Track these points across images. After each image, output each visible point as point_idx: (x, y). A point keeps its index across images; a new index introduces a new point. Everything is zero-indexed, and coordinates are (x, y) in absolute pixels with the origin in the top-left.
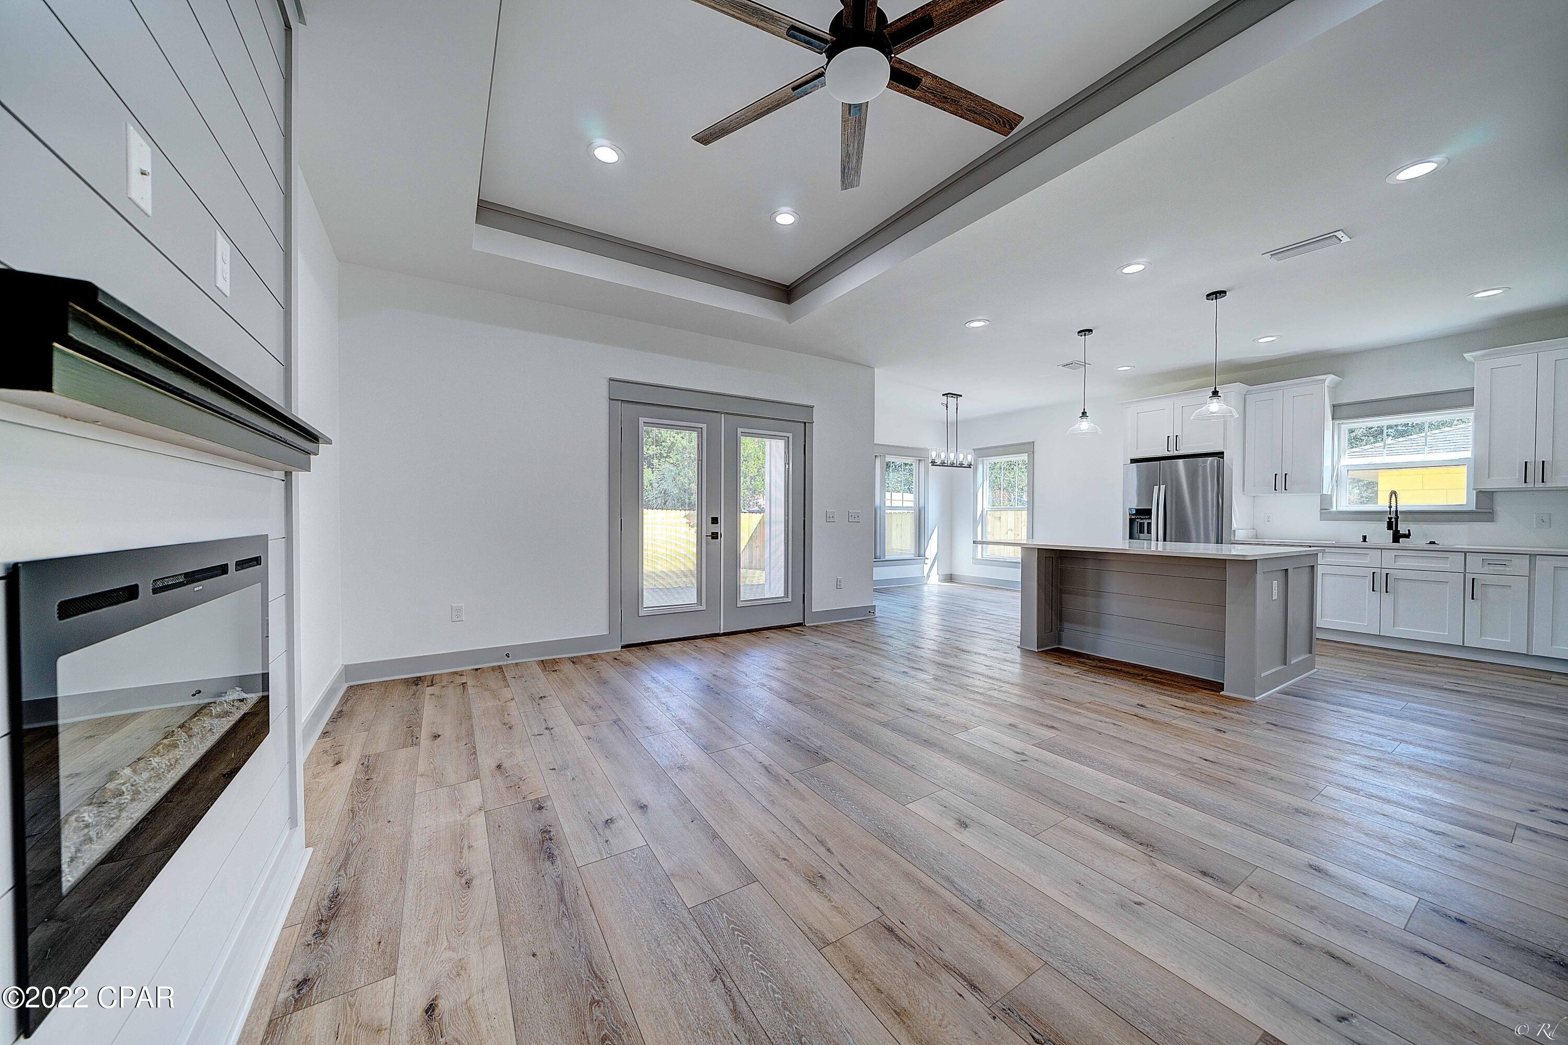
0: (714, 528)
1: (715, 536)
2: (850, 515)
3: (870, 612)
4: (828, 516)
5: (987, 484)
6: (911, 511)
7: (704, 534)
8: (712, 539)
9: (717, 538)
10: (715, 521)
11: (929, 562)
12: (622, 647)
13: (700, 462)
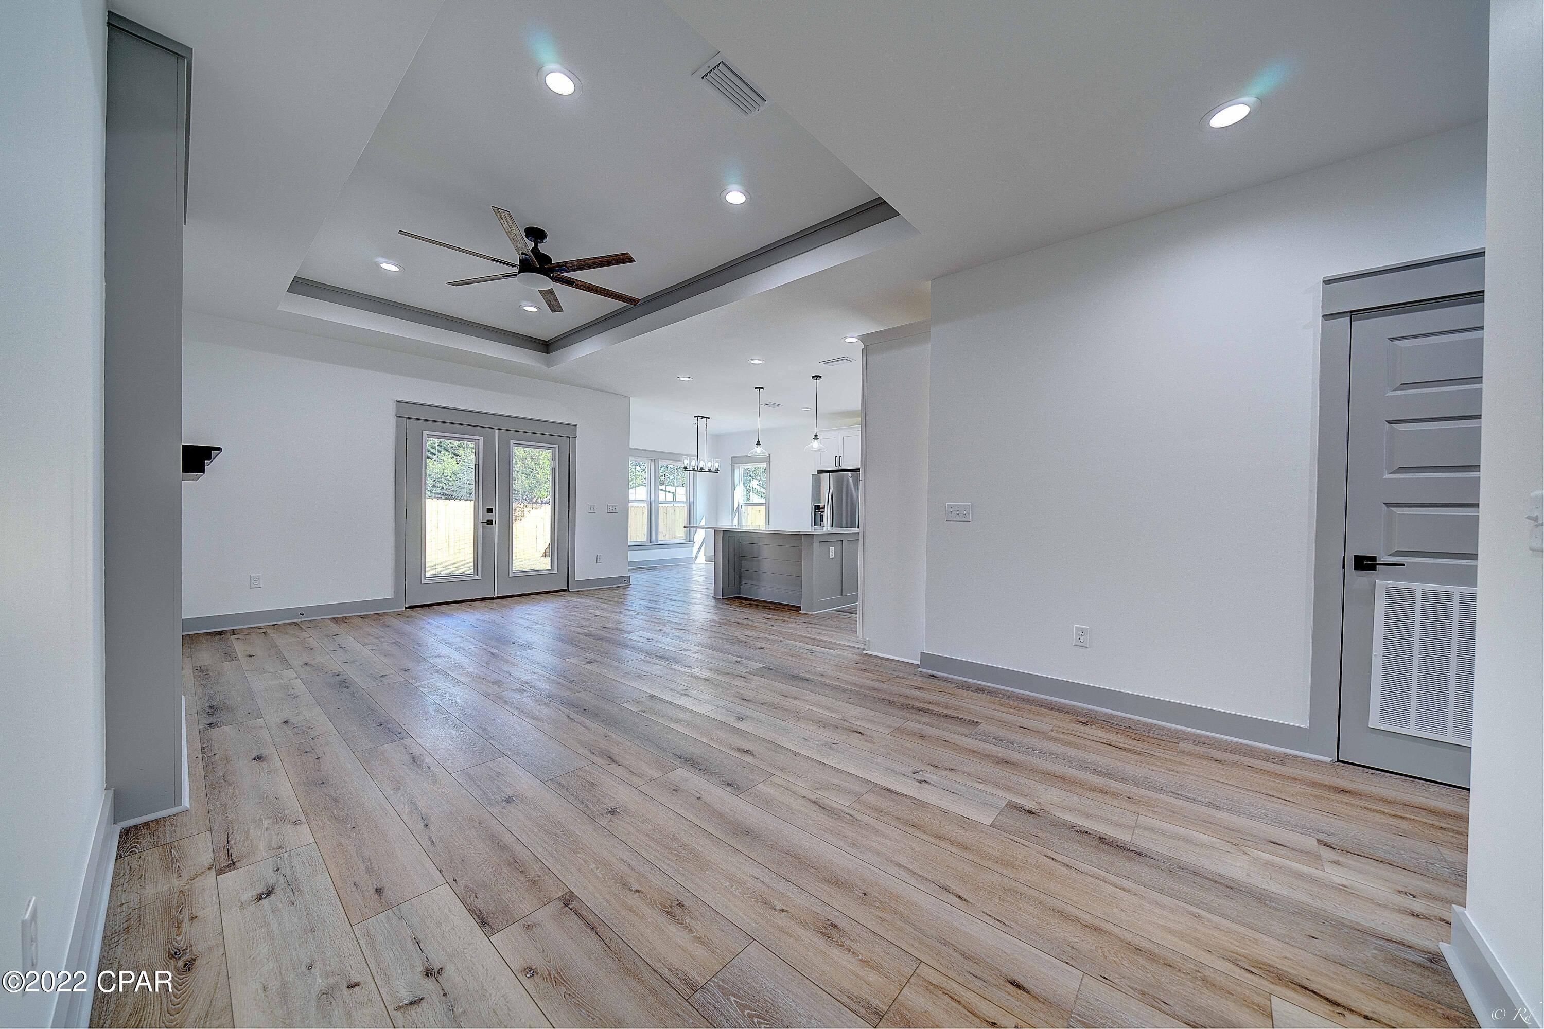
0: (489, 517)
1: (490, 522)
2: (609, 507)
3: (625, 581)
4: (589, 508)
5: (741, 484)
6: (683, 505)
7: (480, 521)
8: (487, 524)
9: (492, 524)
10: (490, 511)
11: (697, 546)
12: (406, 608)
13: (477, 466)
